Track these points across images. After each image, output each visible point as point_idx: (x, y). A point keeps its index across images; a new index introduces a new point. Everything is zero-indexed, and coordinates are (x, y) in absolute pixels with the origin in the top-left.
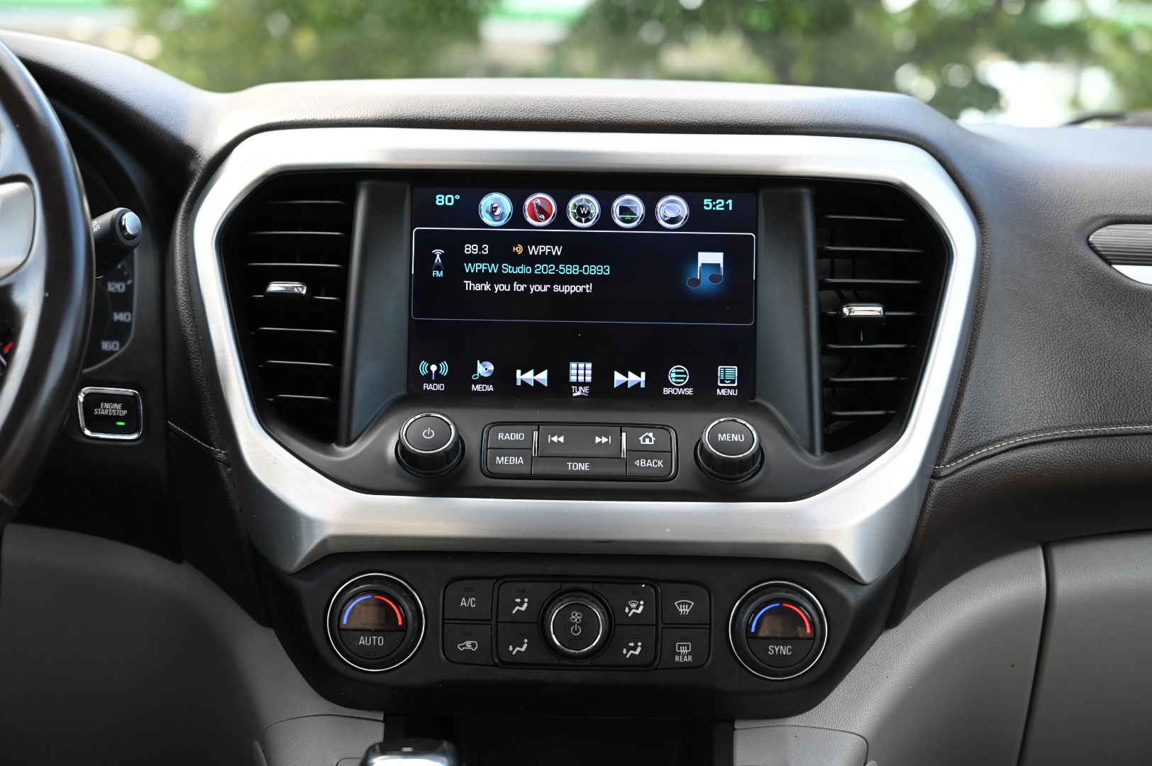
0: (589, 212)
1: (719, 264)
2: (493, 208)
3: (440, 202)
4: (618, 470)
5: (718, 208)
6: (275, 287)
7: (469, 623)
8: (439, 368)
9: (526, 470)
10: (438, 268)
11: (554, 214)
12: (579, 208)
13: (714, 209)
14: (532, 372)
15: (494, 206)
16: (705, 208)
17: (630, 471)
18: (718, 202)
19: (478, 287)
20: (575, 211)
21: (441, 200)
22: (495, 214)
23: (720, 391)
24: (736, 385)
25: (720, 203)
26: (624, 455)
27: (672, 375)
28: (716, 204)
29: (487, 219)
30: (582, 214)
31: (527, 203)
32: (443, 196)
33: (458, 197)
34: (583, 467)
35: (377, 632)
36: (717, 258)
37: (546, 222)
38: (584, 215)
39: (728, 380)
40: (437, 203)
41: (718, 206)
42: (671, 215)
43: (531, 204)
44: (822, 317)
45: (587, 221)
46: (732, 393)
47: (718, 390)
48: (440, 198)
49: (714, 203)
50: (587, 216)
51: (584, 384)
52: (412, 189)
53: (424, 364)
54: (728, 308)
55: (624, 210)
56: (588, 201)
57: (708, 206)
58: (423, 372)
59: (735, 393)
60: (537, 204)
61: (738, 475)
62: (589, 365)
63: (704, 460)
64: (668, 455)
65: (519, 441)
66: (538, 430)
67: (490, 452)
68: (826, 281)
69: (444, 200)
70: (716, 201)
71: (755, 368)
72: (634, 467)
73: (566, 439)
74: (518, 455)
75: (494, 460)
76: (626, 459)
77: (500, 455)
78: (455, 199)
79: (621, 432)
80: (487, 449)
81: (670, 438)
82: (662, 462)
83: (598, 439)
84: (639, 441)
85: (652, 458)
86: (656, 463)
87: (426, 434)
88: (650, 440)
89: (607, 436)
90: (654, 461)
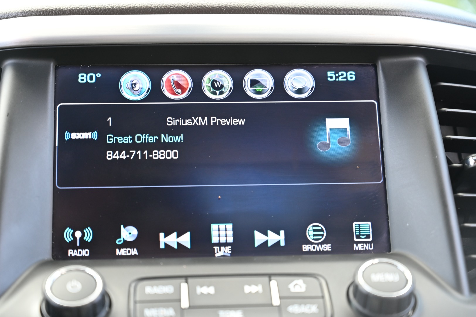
0: (222, 86)
1: (346, 129)
2: (132, 84)
3: (82, 80)
5: (340, 79)
8: (83, 235)
11: (190, 88)
12: (213, 83)
13: (337, 80)
14: (175, 234)
15: (133, 83)
16: (329, 79)
18: (340, 73)
19: (120, 157)
20: (210, 85)
21: (83, 78)
22: (135, 89)
23: (357, 246)
24: (371, 239)
25: (342, 75)
26: (276, 301)
27: (310, 233)
28: (339, 76)
29: (126, 94)
30: (216, 87)
31: (165, 78)
32: (85, 75)
33: (99, 75)
34: (236, 315)
36: (344, 123)
37: (183, 96)
38: (218, 89)
39: (363, 235)
40: (80, 81)
41: (340, 78)
42: (299, 86)
43: (168, 80)
44: (451, 165)
45: (221, 93)
46: (368, 247)
47: (355, 245)
48: (82, 76)
49: (337, 75)
50: (221, 89)
51: (226, 244)
52: (56, 68)
53: (68, 231)
54: (358, 167)
55: (254, 83)
56: (222, 76)
57: (331, 77)
58: (68, 239)
59: (371, 247)
60: (173, 80)
62: (230, 226)
63: (359, 302)
64: (321, 300)
65: (167, 294)
66: (187, 282)
67: (138, 305)
68: (450, 137)
69: (87, 78)
70: (338, 73)
71: (388, 222)
72: (288, 313)
73: (216, 290)
74: (167, 307)
75: (142, 313)
76: (279, 307)
77: (149, 308)
78: (96, 77)
79: (270, 280)
80: (135, 302)
81: (321, 285)
82: (316, 307)
83: (248, 289)
84: (289, 289)
85: (305, 304)
86: (310, 308)
87: (72, 287)
88: (301, 287)
89: (257, 285)
90: (308, 306)
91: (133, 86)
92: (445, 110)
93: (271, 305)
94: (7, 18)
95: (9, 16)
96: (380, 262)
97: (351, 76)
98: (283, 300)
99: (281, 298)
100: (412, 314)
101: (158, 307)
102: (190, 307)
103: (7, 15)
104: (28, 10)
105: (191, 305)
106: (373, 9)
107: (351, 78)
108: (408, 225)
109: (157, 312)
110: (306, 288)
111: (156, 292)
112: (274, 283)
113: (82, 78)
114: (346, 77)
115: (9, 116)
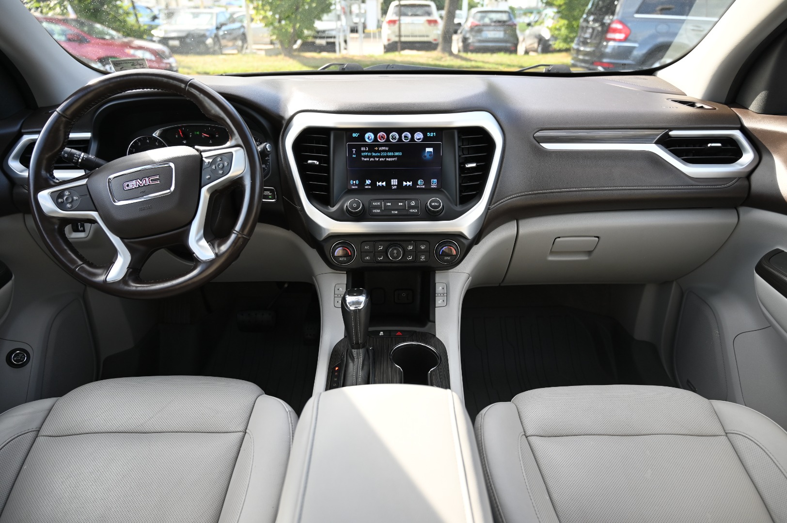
4: (405, 213)
5: (431, 135)
6: (310, 162)
7: (367, 252)
8: (356, 182)
9: (381, 213)
10: (354, 154)
11: (386, 138)
14: (381, 182)
17: (408, 213)
19: (366, 159)
20: (392, 137)
24: (436, 184)
26: (407, 208)
27: (419, 182)
29: (367, 140)
30: (394, 138)
31: (378, 135)
33: (359, 134)
34: (396, 212)
35: (344, 257)
36: (431, 150)
37: (384, 141)
40: (353, 137)
42: (418, 138)
44: (460, 167)
46: (435, 186)
47: (431, 186)
50: (395, 139)
51: (395, 185)
52: (346, 133)
53: (352, 181)
54: (434, 164)
55: (405, 137)
56: (395, 135)
57: (429, 135)
58: (352, 183)
60: (381, 136)
61: (437, 214)
62: (396, 180)
66: (384, 201)
77: (374, 209)
80: (370, 208)
82: (417, 210)
84: (410, 204)
85: (414, 209)
86: (415, 211)
87: (354, 206)
88: (414, 203)
91: (369, 138)
102: (384, 209)
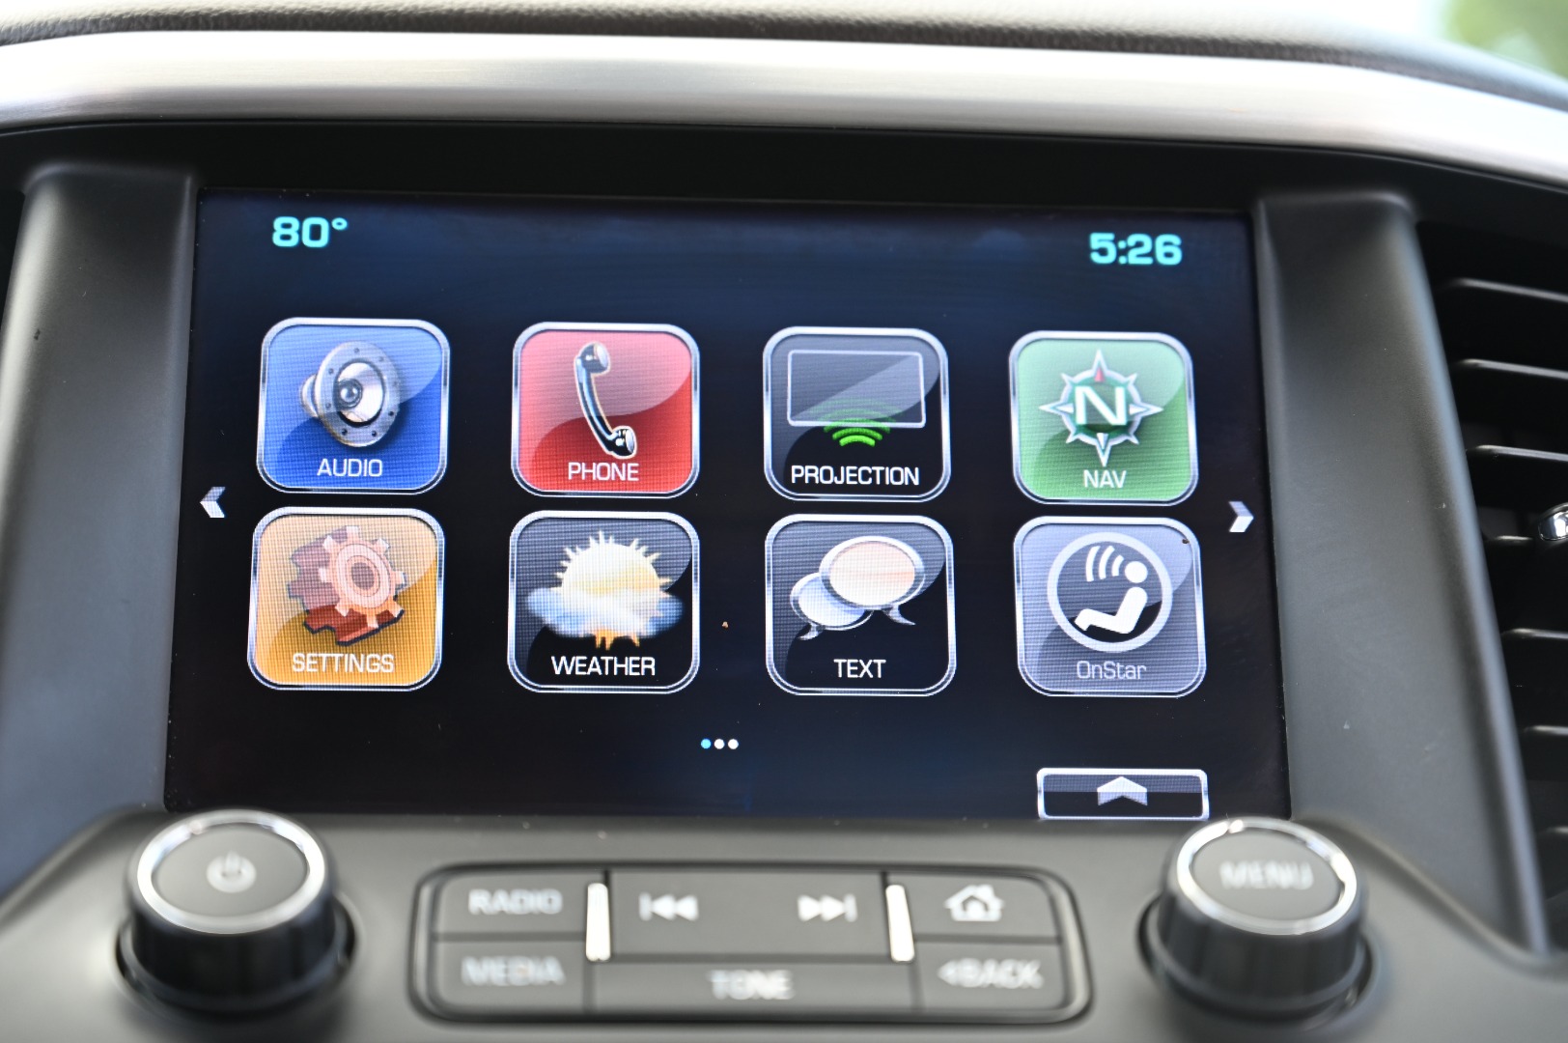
3: (286, 237)
4: (895, 996)
5: (1133, 258)
9: (572, 1000)
13: (1122, 260)
16: (1096, 258)
17: (932, 1000)
18: (1133, 239)
21: (289, 231)
25: (1139, 245)
28: (1128, 249)
32: (294, 222)
33: (340, 224)
34: (769, 986)
40: (277, 240)
41: (1133, 254)
44: (1493, 541)
49: (1122, 245)
52: (201, 196)
57: (1103, 252)
61: (1298, 1002)
63: (1178, 955)
64: (1053, 950)
65: (541, 916)
66: (607, 882)
67: (442, 948)
68: (1490, 450)
69: (300, 232)
70: (1125, 238)
71: (1283, 724)
72: (944, 984)
73: (701, 907)
74: (540, 956)
75: (456, 970)
76: (912, 964)
77: (478, 957)
78: (332, 231)
79: (885, 885)
80: (433, 938)
81: (1053, 903)
82: (1035, 970)
83: (808, 908)
84: (948, 911)
85: (1000, 960)
86: (1014, 974)
87: (224, 875)
88: (986, 907)
89: (840, 898)
90: (1008, 966)
92: (1476, 365)
93: (888, 958)
94: (47, 37)
95: (56, 31)
96: (1249, 830)
97: (1169, 249)
98: (922, 945)
99: (916, 938)
100: (1353, 1002)
101: (509, 955)
102: (615, 958)
103: (50, 29)
104: (116, 14)
105: (619, 950)
106: (1244, 39)
107: (1169, 255)
108: (1346, 727)
109: (506, 971)
110: (1003, 911)
111: (505, 909)
112: (896, 894)
113: (286, 232)
114: (1152, 254)
115: (40, 336)
